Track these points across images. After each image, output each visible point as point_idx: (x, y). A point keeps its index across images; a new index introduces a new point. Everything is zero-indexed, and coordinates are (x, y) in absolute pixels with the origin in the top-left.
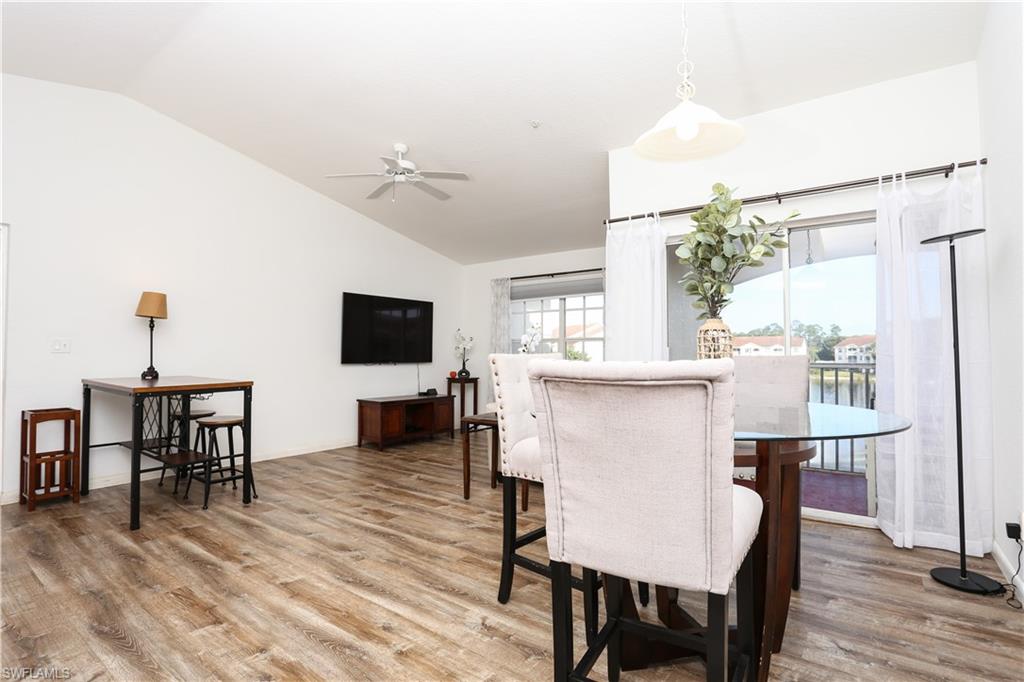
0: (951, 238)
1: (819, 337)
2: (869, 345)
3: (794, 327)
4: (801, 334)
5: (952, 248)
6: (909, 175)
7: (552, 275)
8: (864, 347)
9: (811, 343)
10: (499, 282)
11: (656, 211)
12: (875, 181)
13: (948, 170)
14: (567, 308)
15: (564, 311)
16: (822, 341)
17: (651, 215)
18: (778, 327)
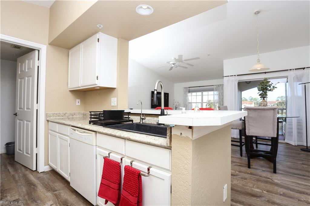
0: (305, 84)
1: (257, 102)
2: (274, 104)
3: (250, 99)
4: (252, 101)
5: (305, 86)
6: (295, 69)
7: (200, 87)
8: (272, 105)
9: (255, 104)
10: (185, 88)
11: (236, 75)
12: (288, 70)
13: (304, 68)
14: (203, 95)
15: (202, 95)
16: (259, 103)
17: (235, 76)
18: (245, 98)
